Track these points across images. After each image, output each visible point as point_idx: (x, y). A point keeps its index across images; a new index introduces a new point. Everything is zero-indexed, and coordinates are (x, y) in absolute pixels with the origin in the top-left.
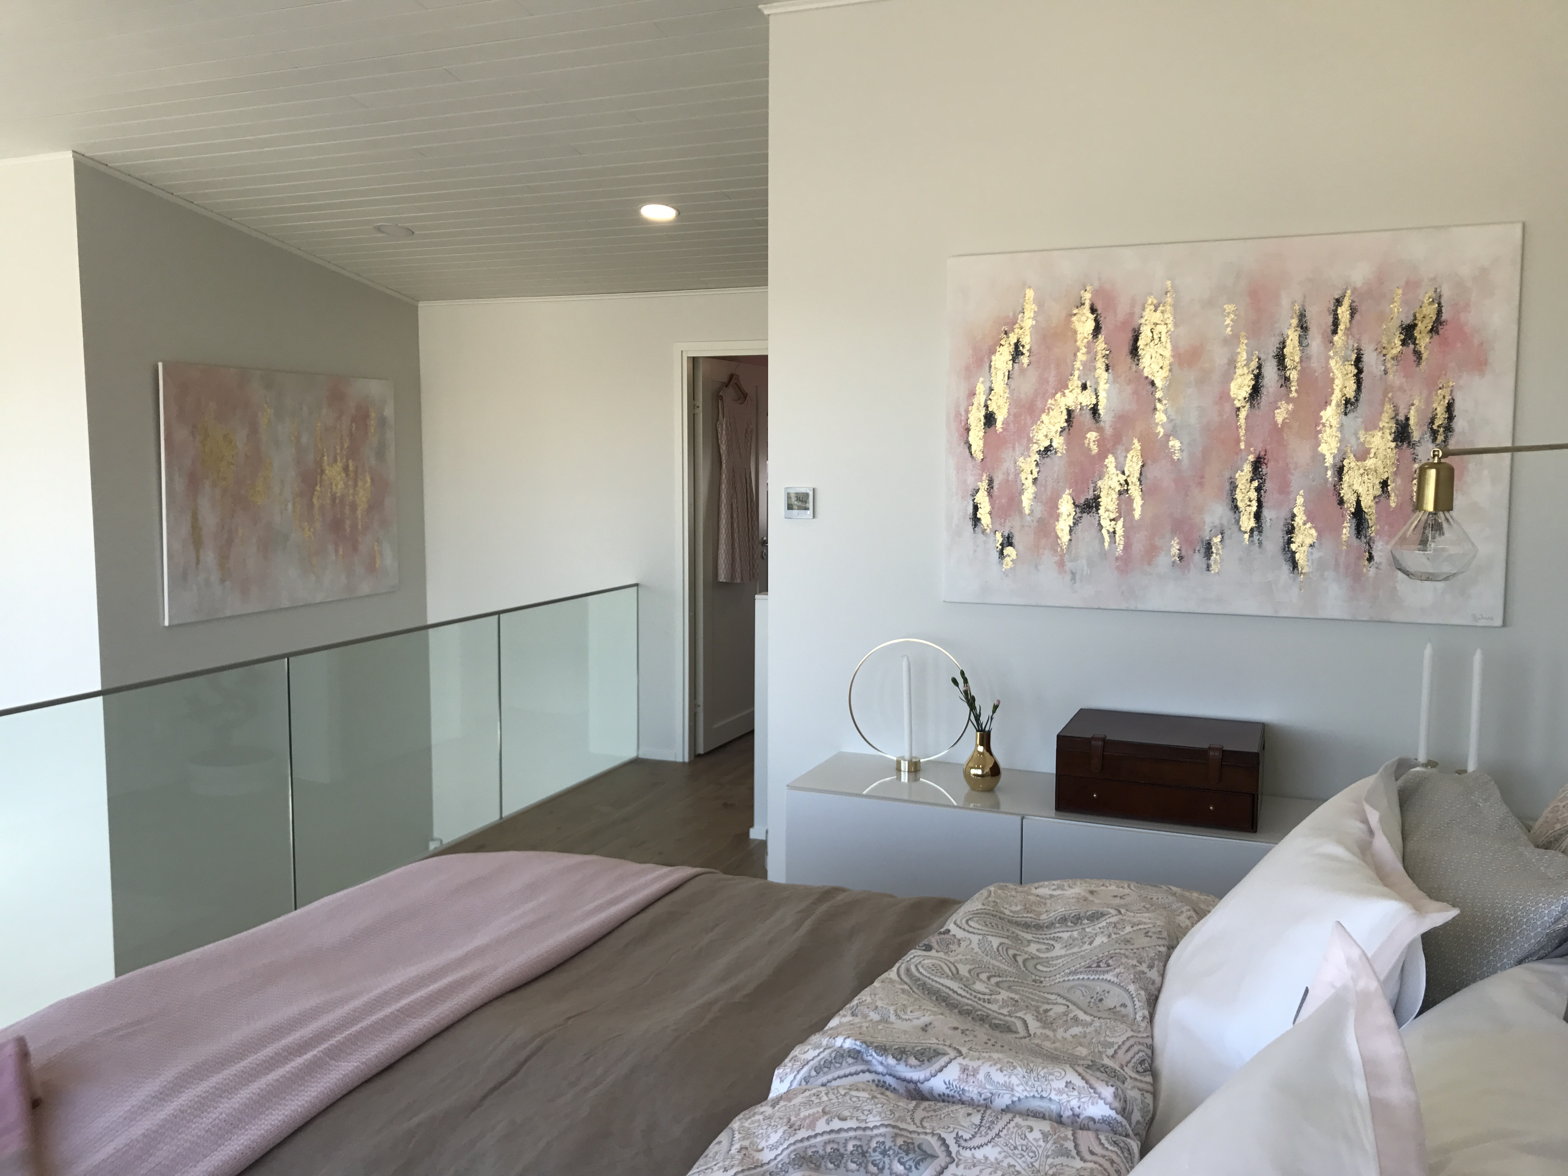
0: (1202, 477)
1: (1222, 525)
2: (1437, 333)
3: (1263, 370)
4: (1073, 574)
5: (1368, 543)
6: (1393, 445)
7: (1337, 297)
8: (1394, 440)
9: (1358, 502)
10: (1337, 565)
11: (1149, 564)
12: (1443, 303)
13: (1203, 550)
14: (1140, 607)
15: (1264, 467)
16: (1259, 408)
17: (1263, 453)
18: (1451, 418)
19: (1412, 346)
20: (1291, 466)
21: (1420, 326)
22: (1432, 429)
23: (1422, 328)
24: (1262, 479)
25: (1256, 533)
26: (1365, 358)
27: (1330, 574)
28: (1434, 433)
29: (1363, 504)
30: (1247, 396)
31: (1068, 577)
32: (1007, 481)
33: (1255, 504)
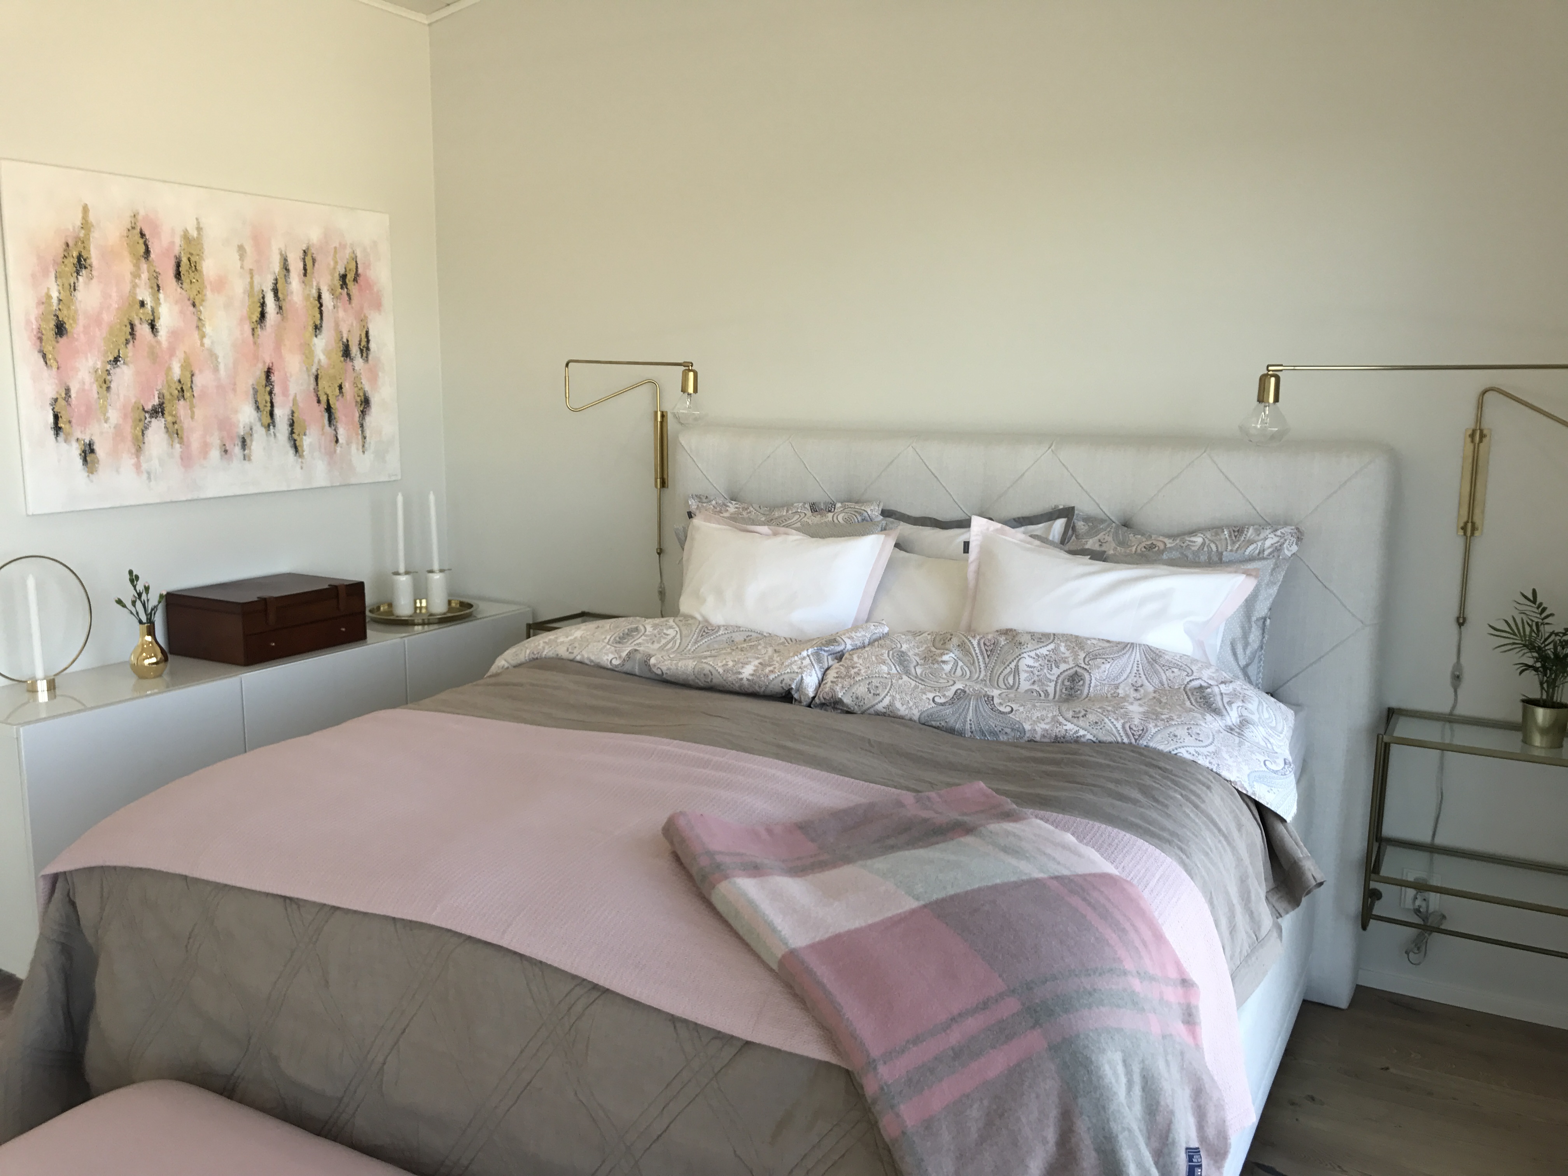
0: (235, 384)
1: (251, 423)
2: (357, 282)
3: (266, 300)
4: (149, 473)
5: (335, 430)
6: (342, 359)
7: (304, 249)
8: (343, 356)
9: (328, 401)
10: (320, 447)
11: (205, 458)
12: (358, 262)
13: (240, 444)
14: (202, 496)
15: (272, 375)
16: (265, 329)
17: (271, 365)
18: (368, 341)
19: (346, 290)
20: (288, 375)
21: (349, 277)
22: (360, 348)
23: (350, 277)
24: (272, 385)
25: (271, 427)
26: (323, 296)
27: (317, 454)
28: (362, 351)
29: (330, 402)
30: (258, 319)
31: (145, 476)
32: (84, 390)
33: (269, 405)
